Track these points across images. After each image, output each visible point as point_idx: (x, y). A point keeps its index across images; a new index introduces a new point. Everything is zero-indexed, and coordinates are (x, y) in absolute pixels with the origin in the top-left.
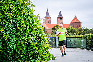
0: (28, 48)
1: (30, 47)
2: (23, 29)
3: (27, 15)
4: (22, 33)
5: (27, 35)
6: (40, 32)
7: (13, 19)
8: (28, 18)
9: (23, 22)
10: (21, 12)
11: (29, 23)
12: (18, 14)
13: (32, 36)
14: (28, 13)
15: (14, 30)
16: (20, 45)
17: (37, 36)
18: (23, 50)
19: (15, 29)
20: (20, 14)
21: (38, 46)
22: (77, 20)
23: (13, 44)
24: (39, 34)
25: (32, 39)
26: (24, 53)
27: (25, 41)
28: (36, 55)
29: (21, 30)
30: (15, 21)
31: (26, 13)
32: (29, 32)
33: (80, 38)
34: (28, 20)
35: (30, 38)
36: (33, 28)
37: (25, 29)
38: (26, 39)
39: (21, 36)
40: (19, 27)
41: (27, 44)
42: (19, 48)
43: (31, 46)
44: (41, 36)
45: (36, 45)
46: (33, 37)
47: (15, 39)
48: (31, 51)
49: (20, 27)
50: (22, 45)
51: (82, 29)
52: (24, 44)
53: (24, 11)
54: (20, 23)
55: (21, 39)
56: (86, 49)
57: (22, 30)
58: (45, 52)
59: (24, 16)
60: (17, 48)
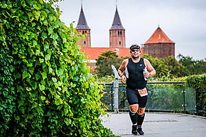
0: (49, 114)
1: (52, 111)
2: (34, 63)
3: (46, 23)
4: (32, 72)
5: (45, 77)
6: (79, 69)
7: (7, 34)
8: (47, 32)
9: (35, 43)
10: (30, 15)
11: (51, 46)
12: (21, 22)
13: (59, 80)
14: (48, 18)
15: (10, 65)
16: (27, 106)
17: (71, 81)
18: (34, 117)
19: (12, 63)
20: (26, 21)
21: (73, 106)
22: (164, 36)
23: (8, 104)
24: (78, 75)
25: (60, 89)
26: (36, 128)
27: (40, 93)
28: (69, 131)
29: (28, 65)
30: (13, 41)
31: (43, 19)
32: (51, 70)
33: (179, 86)
34: (48, 37)
35: (53, 87)
36: (60, 59)
37: (41, 61)
38: (42, 88)
39: (28, 80)
40: (23, 57)
41: (47, 102)
42: (23, 112)
43: (57, 106)
44: (81, 80)
45: (69, 104)
46: (61, 83)
47: (13, 89)
48: (56, 122)
49: (28, 57)
50: (31, 104)
51: (178, 60)
52: (38, 101)
53: (38, 14)
54: (27, 47)
55: (29, 89)
56: (196, 114)
57: (31, 65)
58: (92, 124)
59: (36, 26)
60: (18, 113)
